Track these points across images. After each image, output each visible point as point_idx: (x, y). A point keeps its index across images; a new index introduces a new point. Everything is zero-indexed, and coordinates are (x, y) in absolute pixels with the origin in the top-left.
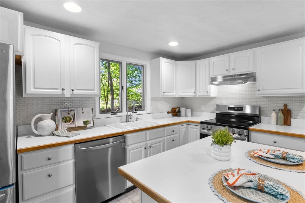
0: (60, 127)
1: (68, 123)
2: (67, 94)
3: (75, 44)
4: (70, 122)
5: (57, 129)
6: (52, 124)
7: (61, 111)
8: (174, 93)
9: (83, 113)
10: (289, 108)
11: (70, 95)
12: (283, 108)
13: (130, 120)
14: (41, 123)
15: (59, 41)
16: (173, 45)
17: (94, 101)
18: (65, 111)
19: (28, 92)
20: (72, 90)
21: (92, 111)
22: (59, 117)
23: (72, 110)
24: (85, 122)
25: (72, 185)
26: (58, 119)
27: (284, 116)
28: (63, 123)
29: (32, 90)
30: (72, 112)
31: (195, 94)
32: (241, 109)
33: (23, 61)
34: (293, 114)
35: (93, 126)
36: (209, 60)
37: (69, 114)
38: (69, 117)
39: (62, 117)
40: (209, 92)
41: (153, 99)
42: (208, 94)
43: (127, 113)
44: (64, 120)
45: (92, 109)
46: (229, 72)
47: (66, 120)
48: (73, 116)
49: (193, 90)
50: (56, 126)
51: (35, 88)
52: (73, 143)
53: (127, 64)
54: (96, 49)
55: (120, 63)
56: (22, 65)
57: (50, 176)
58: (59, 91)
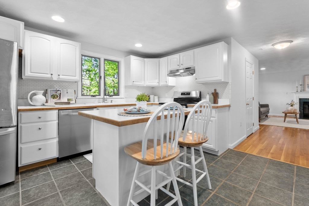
0: (49, 101)
1: (55, 99)
2: (55, 78)
3: (61, 43)
4: (57, 98)
5: (47, 102)
6: (44, 98)
7: (50, 90)
8: (143, 83)
9: (67, 93)
10: (217, 91)
11: (57, 79)
12: (213, 91)
13: (105, 101)
14: (35, 97)
15: (50, 41)
16: (138, 46)
17: (77, 86)
18: (54, 90)
19: (26, 75)
20: (59, 75)
21: (75, 92)
22: (49, 94)
23: (58, 90)
24: (68, 100)
25: (56, 138)
26: (48, 96)
27: (214, 97)
28: (52, 99)
29: (29, 73)
30: (59, 91)
31: (159, 84)
32: (189, 94)
33: (23, 54)
34: (220, 95)
35: (75, 102)
36: (168, 58)
37: (56, 93)
38: (56, 95)
39: (51, 95)
40: (168, 82)
41: (126, 87)
42: (167, 83)
43: (104, 97)
44: (52, 97)
45: (75, 91)
46: (180, 66)
47: (54, 97)
48: (60, 95)
49: (157, 81)
50: (46, 100)
51: (31, 72)
52: (57, 109)
53: (105, 60)
54: (77, 48)
55: (99, 59)
56: (22, 57)
57: (40, 129)
58: (49, 76)
